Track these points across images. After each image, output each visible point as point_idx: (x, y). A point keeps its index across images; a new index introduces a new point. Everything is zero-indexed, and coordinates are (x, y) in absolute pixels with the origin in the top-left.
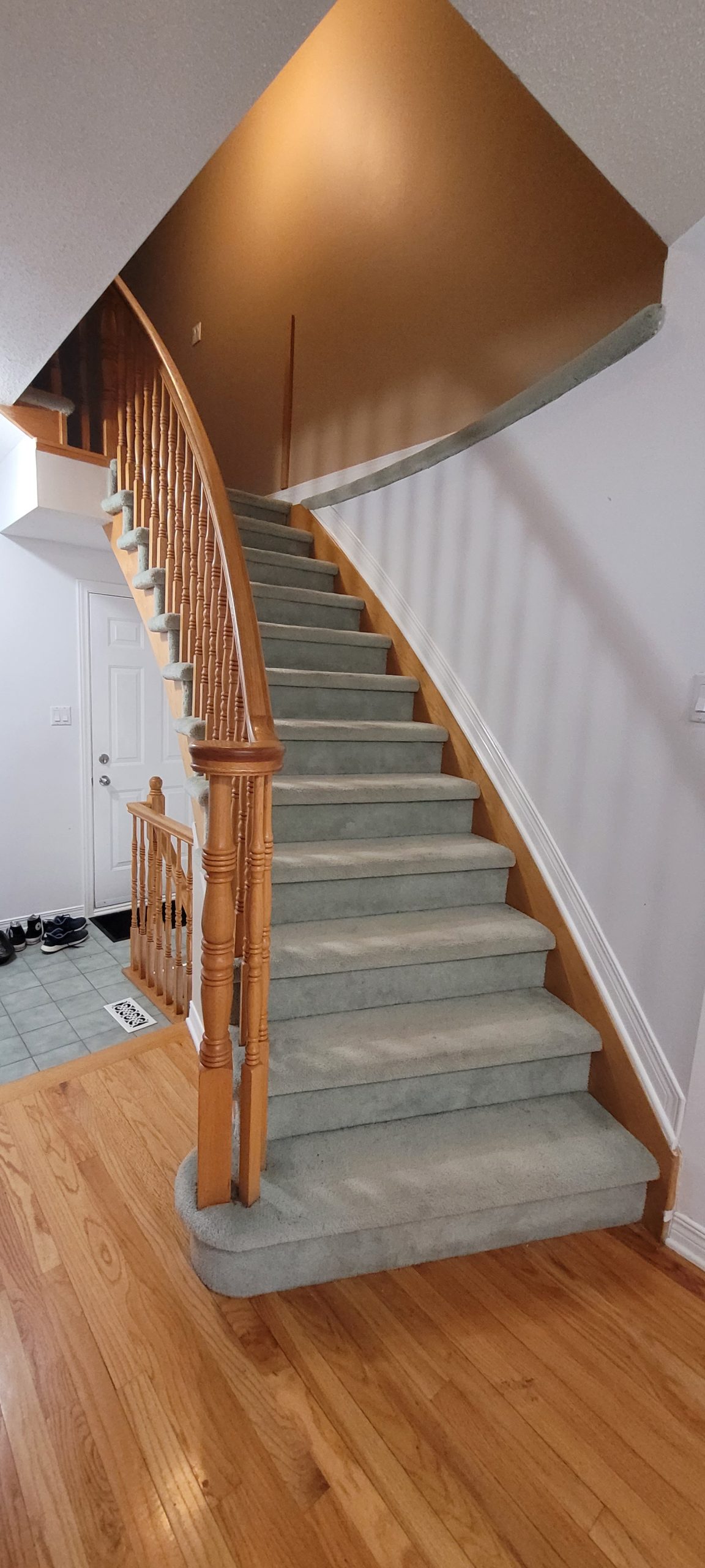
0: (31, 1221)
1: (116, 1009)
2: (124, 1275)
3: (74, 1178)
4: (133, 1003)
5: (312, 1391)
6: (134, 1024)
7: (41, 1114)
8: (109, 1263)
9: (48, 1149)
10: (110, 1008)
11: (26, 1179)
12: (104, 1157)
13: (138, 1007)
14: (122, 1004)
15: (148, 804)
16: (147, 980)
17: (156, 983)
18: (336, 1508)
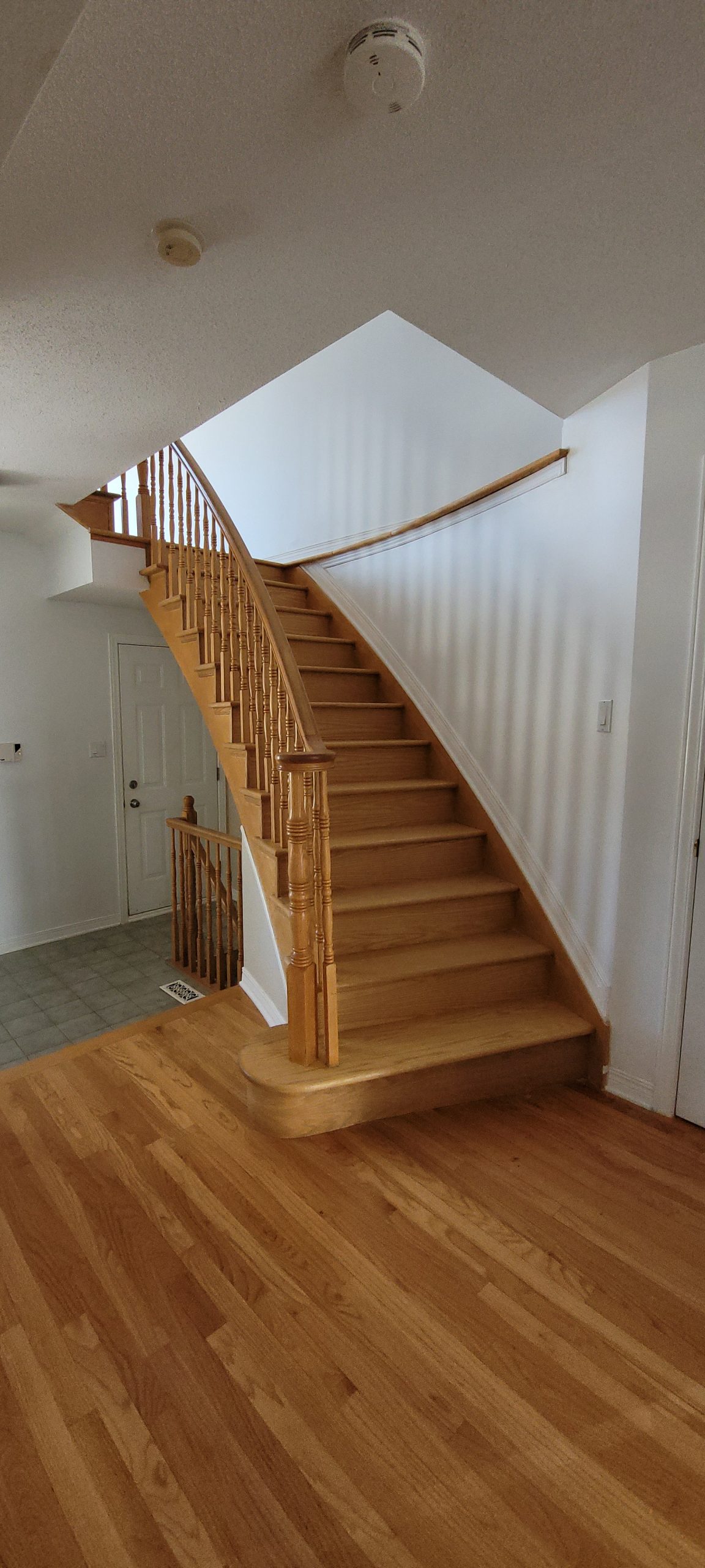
0: (166, 1105)
1: (170, 988)
2: (239, 1125)
3: (187, 1080)
4: (182, 984)
5: (377, 1170)
6: (187, 998)
8: (227, 1121)
9: (161, 1064)
10: (164, 988)
11: (151, 1081)
12: (204, 1067)
13: (187, 987)
14: (174, 985)
15: (184, 819)
16: (190, 966)
17: (198, 968)
18: (402, 1216)
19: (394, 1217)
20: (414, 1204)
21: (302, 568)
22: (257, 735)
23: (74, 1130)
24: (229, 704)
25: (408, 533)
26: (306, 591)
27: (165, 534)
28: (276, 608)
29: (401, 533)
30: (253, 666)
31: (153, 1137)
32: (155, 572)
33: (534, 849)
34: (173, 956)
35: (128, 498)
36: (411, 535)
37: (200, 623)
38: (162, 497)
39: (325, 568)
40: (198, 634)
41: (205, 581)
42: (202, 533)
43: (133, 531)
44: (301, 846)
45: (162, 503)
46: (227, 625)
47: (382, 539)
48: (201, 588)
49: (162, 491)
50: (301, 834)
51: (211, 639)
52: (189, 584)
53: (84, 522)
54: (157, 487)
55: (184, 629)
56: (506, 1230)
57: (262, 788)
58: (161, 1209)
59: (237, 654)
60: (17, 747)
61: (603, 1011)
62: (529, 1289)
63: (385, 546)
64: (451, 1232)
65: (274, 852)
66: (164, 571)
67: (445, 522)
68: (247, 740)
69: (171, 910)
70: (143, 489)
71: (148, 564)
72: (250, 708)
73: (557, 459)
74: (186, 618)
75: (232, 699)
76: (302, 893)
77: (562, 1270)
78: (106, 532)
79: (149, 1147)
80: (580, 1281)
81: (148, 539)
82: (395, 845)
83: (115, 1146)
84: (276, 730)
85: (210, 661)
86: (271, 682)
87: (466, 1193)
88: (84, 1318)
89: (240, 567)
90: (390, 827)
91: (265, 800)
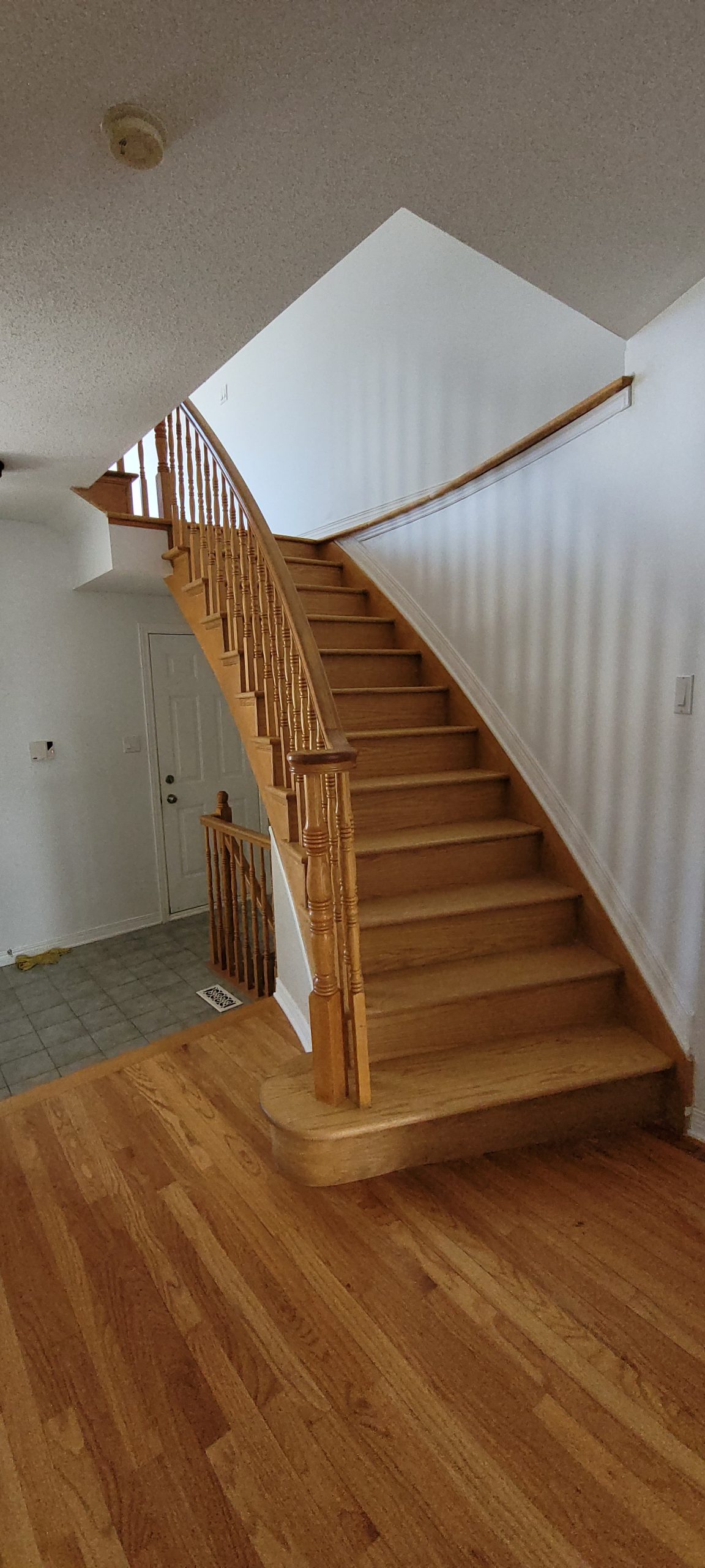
0: (185, 1140)
1: (207, 994)
2: (263, 1170)
3: (210, 1110)
4: (220, 988)
5: (416, 1234)
6: (224, 1006)
7: (173, 1068)
8: (250, 1163)
9: (184, 1090)
10: (201, 993)
11: (172, 1110)
12: (229, 1094)
13: (225, 992)
14: (211, 990)
15: (217, 816)
16: (228, 969)
17: (237, 972)
18: (444, 1297)
19: (433, 1296)
20: (457, 1279)
21: (336, 542)
22: (281, 728)
23: (84, 1168)
24: (252, 694)
25: (446, 495)
26: (341, 568)
27: (186, 514)
28: (296, 586)
29: (440, 495)
30: (275, 652)
31: (167, 1180)
32: (177, 555)
33: (598, 850)
34: (211, 958)
35: (147, 477)
36: (451, 497)
37: (223, 607)
38: (181, 474)
39: (360, 542)
40: (221, 620)
41: (226, 561)
42: (221, 508)
43: (154, 513)
44: (320, 860)
45: (181, 480)
46: (249, 608)
47: (420, 504)
48: (222, 570)
49: (181, 467)
50: (320, 846)
51: (233, 623)
52: (210, 566)
53: (101, 505)
54: (176, 464)
55: (208, 614)
56: (568, 1321)
57: (289, 786)
58: (168, 1273)
59: (259, 639)
60: (50, 745)
61: (685, 1045)
62: (597, 1406)
63: (423, 512)
64: (502, 1319)
65: (300, 858)
66: (186, 554)
67: (490, 477)
68: (273, 733)
69: (208, 909)
70: (162, 467)
71: (171, 546)
72: (273, 697)
73: (620, 389)
74: (209, 602)
75: (257, 689)
76: (324, 912)
77: (638, 1382)
78: (124, 515)
79: (162, 1192)
80: (661, 1398)
81: (170, 520)
82: (438, 847)
83: (126, 1191)
84: (299, 722)
85: (233, 649)
86: (292, 669)
87: (519, 1268)
88: (71, 1413)
89: (259, 544)
90: (433, 825)
91: (291, 799)
